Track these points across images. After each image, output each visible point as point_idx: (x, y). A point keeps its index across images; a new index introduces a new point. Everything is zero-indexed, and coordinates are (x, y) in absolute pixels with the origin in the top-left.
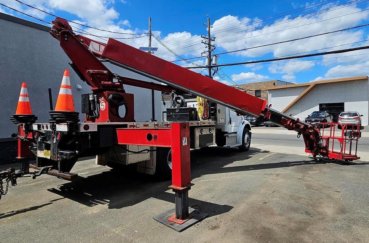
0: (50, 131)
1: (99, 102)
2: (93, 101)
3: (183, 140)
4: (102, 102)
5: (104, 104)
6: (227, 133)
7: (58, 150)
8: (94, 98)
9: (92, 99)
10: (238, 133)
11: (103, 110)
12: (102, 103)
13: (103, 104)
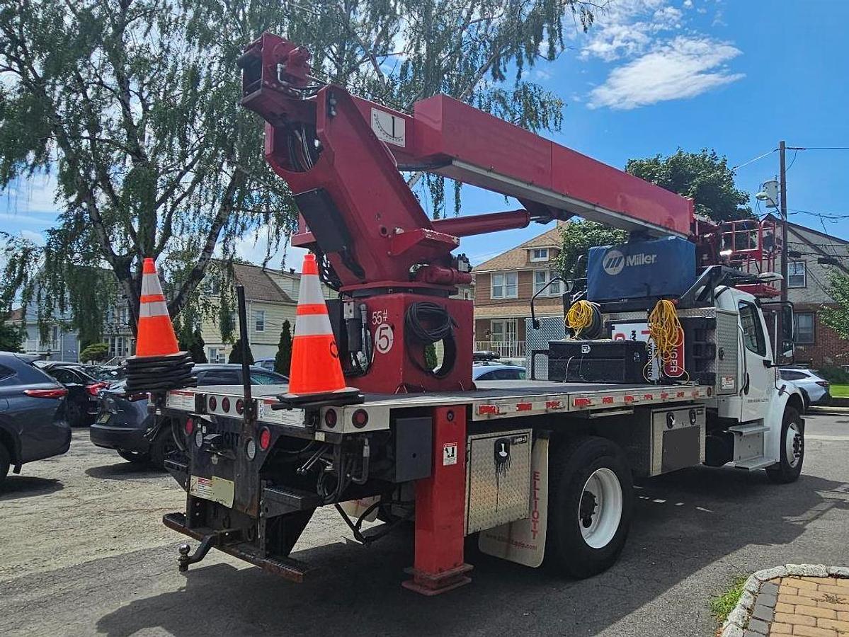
0: (235, 420)
1: (371, 327)
2: (357, 320)
3: (445, 452)
4: (384, 325)
5: (389, 333)
6: (735, 422)
7: (260, 484)
8: (357, 313)
9: (352, 316)
10: (767, 424)
11: (384, 352)
12: (381, 329)
13: (384, 332)
